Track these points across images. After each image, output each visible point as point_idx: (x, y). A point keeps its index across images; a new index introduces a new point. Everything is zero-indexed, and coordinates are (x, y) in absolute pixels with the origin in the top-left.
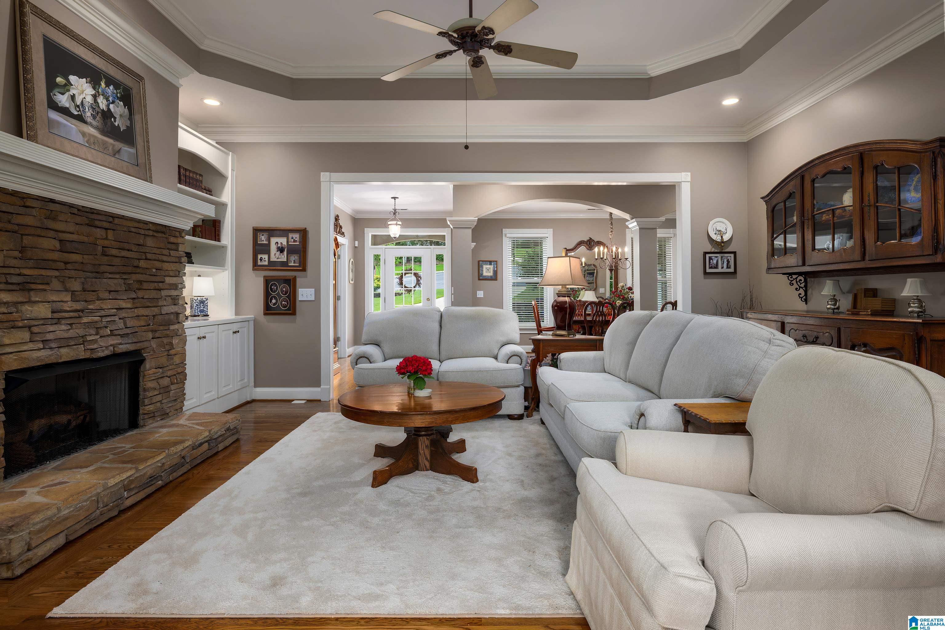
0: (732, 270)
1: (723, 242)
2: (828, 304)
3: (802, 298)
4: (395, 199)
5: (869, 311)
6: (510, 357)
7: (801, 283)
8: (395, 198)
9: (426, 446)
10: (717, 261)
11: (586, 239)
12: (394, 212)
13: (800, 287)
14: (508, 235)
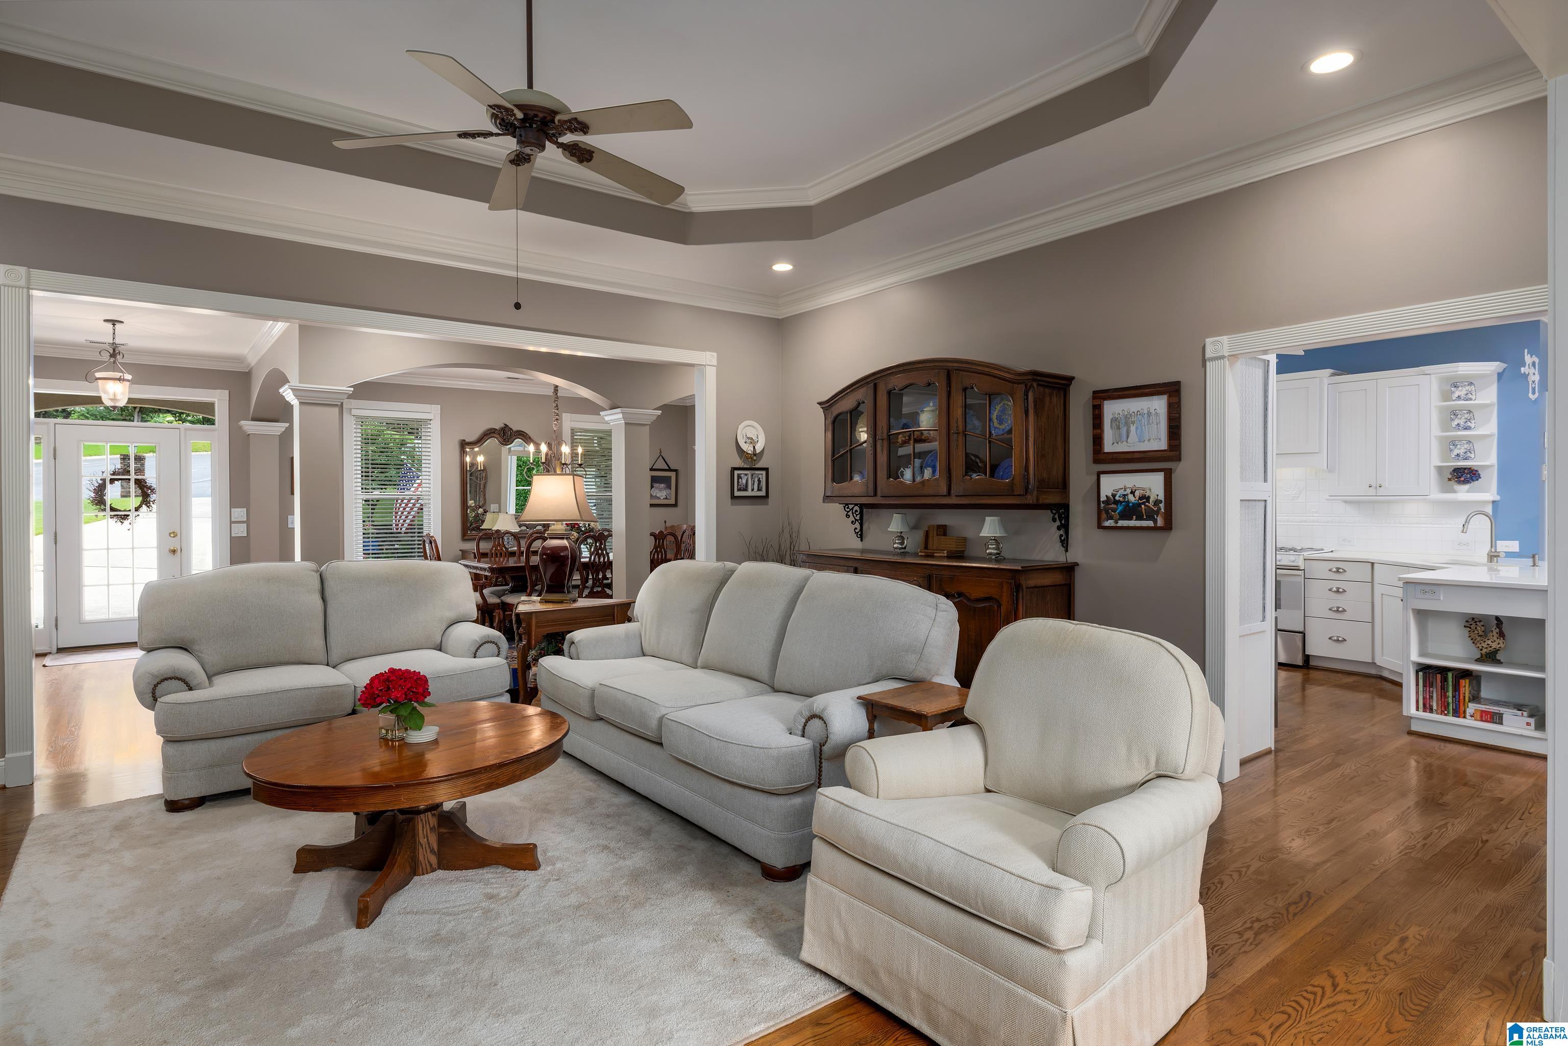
0: (763, 493)
1: (755, 455)
2: (895, 543)
3: (858, 533)
4: (114, 325)
5: (945, 552)
6: (480, 646)
7: (857, 515)
8: (114, 322)
9: (431, 829)
10: (747, 480)
11: (498, 426)
12: (111, 351)
13: (856, 520)
14: (354, 412)
